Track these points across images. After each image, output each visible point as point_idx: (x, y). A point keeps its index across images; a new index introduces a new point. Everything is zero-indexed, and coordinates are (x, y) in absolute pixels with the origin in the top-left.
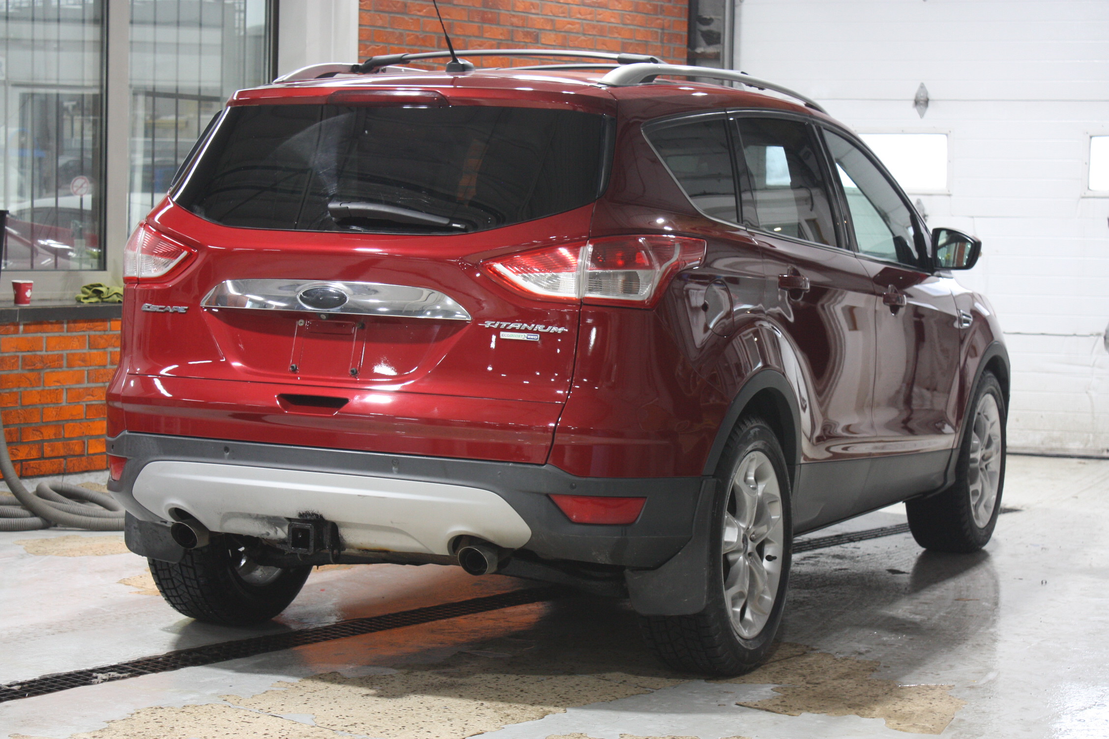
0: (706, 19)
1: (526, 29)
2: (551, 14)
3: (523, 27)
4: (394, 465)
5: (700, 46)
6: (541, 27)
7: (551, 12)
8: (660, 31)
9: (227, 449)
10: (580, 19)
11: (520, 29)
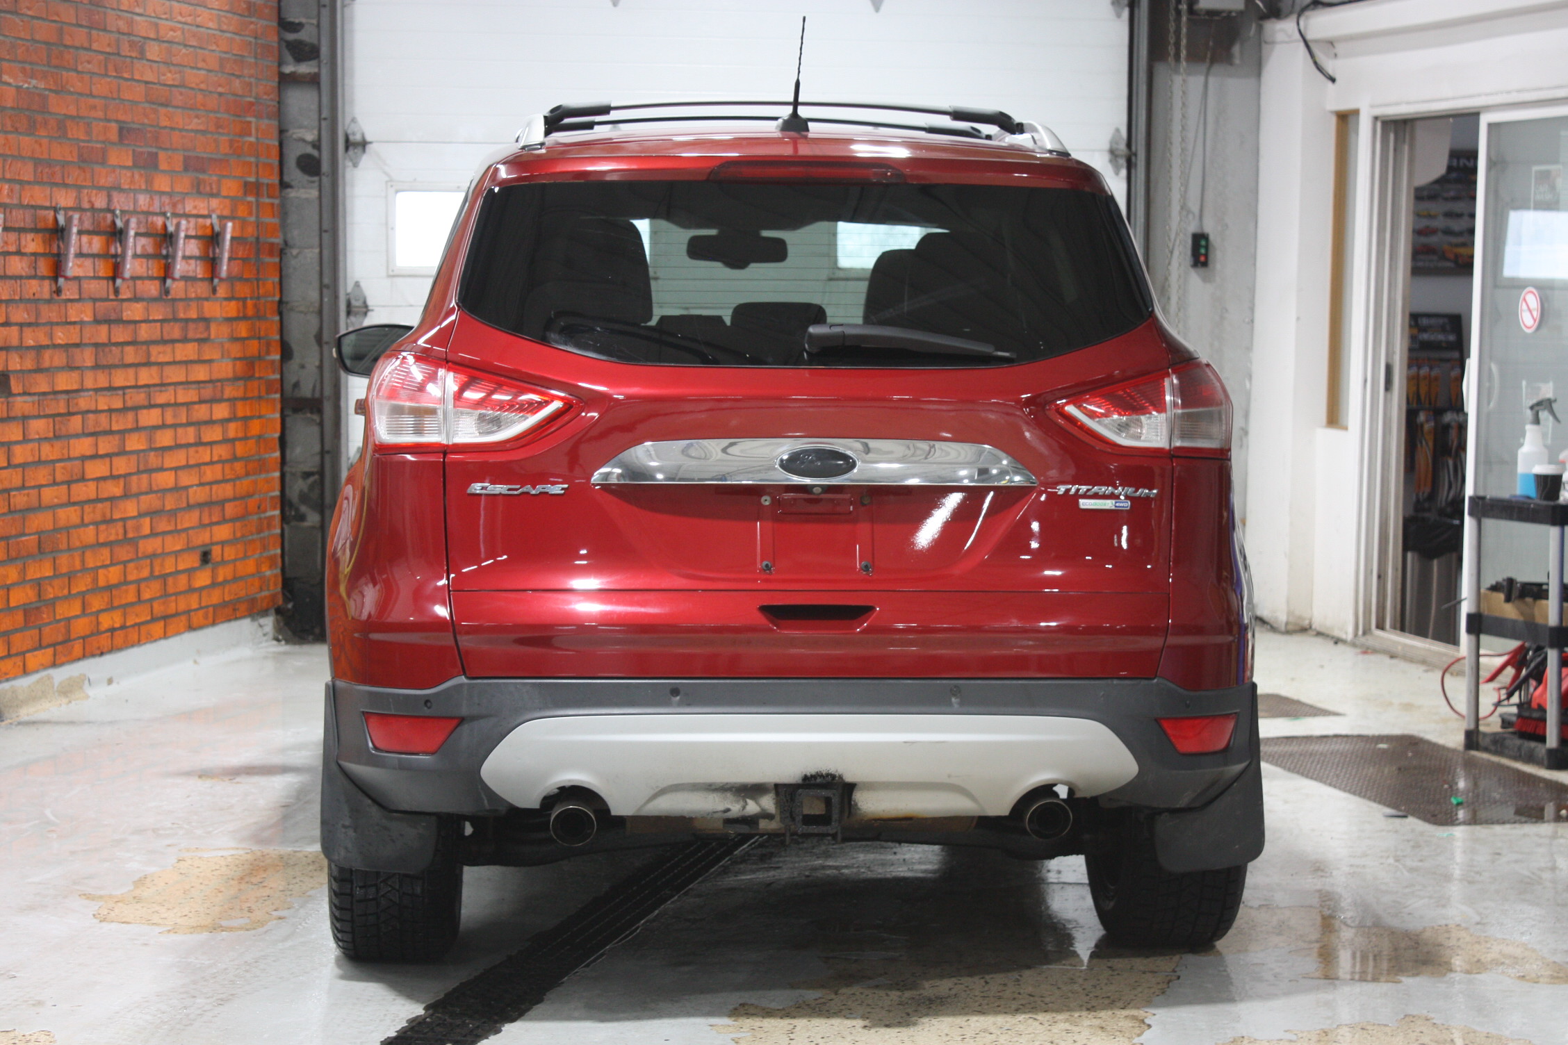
0: (292, 23)
1: (132, 38)
2: (153, 15)
3: (129, 34)
4: (954, 695)
5: (287, 64)
6: (145, 35)
7: (154, 11)
8: (252, 40)
9: (675, 691)
10: (180, 22)
11: (125, 37)
